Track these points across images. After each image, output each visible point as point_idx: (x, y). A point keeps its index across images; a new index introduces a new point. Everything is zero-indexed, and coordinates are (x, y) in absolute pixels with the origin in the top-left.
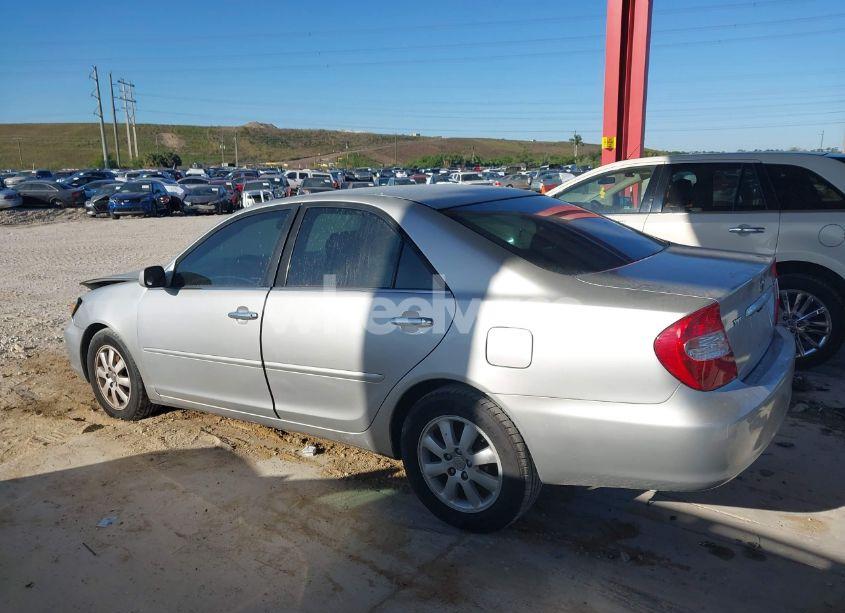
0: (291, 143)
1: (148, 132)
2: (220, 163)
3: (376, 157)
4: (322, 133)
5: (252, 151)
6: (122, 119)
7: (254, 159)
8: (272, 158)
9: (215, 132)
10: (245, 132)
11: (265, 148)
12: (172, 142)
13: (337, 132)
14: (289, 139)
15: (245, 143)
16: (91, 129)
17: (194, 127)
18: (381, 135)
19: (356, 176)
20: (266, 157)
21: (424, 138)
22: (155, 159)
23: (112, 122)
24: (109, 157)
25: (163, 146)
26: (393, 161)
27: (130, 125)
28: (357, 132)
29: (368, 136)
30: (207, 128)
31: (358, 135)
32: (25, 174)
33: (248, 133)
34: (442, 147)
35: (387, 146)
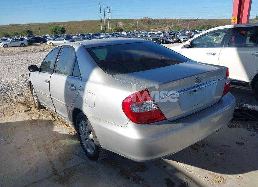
0: (156, 23)
1: (114, 22)
2: (134, 30)
3: (182, 26)
4: (166, 20)
5: (144, 26)
6: (107, 18)
7: (144, 29)
8: (150, 28)
9: (133, 21)
10: (142, 20)
11: (147, 25)
12: (121, 24)
13: (170, 19)
14: (155, 22)
15: (141, 24)
16: (98, 22)
17: (127, 20)
18: (185, 20)
19: (172, 33)
20: (148, 28)
21: (200, 20)
22: (115, 29)
23: (104, 19)
24: (103, 29)
25: (118, 26)
26: (188, 28)
27: (109, 20)
28: (177, 19)
29: (180, 20)
30: (131, 19)
31: (177, 20)
32: (78, 35)
33: (143, 21)
34: (205, 23)
35: (186, 23)
